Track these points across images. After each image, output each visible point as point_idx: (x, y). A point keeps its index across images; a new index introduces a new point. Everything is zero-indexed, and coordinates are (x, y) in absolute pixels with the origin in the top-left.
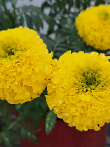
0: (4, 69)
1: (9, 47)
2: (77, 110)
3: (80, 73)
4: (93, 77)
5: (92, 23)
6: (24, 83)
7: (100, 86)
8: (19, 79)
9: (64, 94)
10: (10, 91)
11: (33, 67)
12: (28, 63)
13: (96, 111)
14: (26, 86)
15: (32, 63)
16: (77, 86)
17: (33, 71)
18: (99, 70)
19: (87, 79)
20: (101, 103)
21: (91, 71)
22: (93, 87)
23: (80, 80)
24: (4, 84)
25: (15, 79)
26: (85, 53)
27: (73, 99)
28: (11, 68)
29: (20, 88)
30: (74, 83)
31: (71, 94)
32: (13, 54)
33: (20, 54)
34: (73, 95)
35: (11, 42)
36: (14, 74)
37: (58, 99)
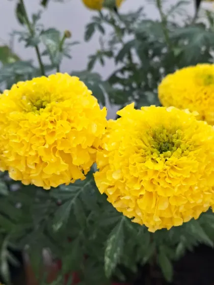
0: (29, 127)
1: (38, 99)
2: (142, 187)
3: (147, 133)
4: (169, 140)
5: (185, 90)
6: (59, 148)
7: (179, 150)
8: (50, 141)
9: (121, 164)
10: (37, 161)
11: (73, 125)
12: (65, 118)
13: (174, 187)
14: (61, 152)
15: (72, 118)
16: (142, 151)
17: (73, 130)
18: (179, 128)
19: (161, 143)
20: (179, 175)
21: (165, 131)
22: (169, 152)
23: (148, 144)
24: (28, 150)
25: (46, 141)
26: (156, 106)
27: (135, 169)
28: (40, 126)
29: (53, 156)
30: (137, 147)
31: (133, 163)
32: (44, 107)
33: (54, 106)
34: (135, 164)
35: (43, 93)
36: (45, 133)
37: (112, 173)
